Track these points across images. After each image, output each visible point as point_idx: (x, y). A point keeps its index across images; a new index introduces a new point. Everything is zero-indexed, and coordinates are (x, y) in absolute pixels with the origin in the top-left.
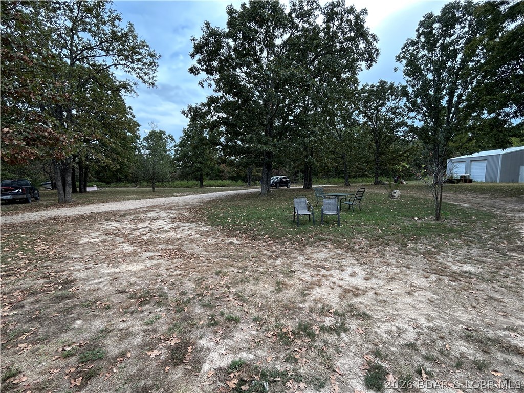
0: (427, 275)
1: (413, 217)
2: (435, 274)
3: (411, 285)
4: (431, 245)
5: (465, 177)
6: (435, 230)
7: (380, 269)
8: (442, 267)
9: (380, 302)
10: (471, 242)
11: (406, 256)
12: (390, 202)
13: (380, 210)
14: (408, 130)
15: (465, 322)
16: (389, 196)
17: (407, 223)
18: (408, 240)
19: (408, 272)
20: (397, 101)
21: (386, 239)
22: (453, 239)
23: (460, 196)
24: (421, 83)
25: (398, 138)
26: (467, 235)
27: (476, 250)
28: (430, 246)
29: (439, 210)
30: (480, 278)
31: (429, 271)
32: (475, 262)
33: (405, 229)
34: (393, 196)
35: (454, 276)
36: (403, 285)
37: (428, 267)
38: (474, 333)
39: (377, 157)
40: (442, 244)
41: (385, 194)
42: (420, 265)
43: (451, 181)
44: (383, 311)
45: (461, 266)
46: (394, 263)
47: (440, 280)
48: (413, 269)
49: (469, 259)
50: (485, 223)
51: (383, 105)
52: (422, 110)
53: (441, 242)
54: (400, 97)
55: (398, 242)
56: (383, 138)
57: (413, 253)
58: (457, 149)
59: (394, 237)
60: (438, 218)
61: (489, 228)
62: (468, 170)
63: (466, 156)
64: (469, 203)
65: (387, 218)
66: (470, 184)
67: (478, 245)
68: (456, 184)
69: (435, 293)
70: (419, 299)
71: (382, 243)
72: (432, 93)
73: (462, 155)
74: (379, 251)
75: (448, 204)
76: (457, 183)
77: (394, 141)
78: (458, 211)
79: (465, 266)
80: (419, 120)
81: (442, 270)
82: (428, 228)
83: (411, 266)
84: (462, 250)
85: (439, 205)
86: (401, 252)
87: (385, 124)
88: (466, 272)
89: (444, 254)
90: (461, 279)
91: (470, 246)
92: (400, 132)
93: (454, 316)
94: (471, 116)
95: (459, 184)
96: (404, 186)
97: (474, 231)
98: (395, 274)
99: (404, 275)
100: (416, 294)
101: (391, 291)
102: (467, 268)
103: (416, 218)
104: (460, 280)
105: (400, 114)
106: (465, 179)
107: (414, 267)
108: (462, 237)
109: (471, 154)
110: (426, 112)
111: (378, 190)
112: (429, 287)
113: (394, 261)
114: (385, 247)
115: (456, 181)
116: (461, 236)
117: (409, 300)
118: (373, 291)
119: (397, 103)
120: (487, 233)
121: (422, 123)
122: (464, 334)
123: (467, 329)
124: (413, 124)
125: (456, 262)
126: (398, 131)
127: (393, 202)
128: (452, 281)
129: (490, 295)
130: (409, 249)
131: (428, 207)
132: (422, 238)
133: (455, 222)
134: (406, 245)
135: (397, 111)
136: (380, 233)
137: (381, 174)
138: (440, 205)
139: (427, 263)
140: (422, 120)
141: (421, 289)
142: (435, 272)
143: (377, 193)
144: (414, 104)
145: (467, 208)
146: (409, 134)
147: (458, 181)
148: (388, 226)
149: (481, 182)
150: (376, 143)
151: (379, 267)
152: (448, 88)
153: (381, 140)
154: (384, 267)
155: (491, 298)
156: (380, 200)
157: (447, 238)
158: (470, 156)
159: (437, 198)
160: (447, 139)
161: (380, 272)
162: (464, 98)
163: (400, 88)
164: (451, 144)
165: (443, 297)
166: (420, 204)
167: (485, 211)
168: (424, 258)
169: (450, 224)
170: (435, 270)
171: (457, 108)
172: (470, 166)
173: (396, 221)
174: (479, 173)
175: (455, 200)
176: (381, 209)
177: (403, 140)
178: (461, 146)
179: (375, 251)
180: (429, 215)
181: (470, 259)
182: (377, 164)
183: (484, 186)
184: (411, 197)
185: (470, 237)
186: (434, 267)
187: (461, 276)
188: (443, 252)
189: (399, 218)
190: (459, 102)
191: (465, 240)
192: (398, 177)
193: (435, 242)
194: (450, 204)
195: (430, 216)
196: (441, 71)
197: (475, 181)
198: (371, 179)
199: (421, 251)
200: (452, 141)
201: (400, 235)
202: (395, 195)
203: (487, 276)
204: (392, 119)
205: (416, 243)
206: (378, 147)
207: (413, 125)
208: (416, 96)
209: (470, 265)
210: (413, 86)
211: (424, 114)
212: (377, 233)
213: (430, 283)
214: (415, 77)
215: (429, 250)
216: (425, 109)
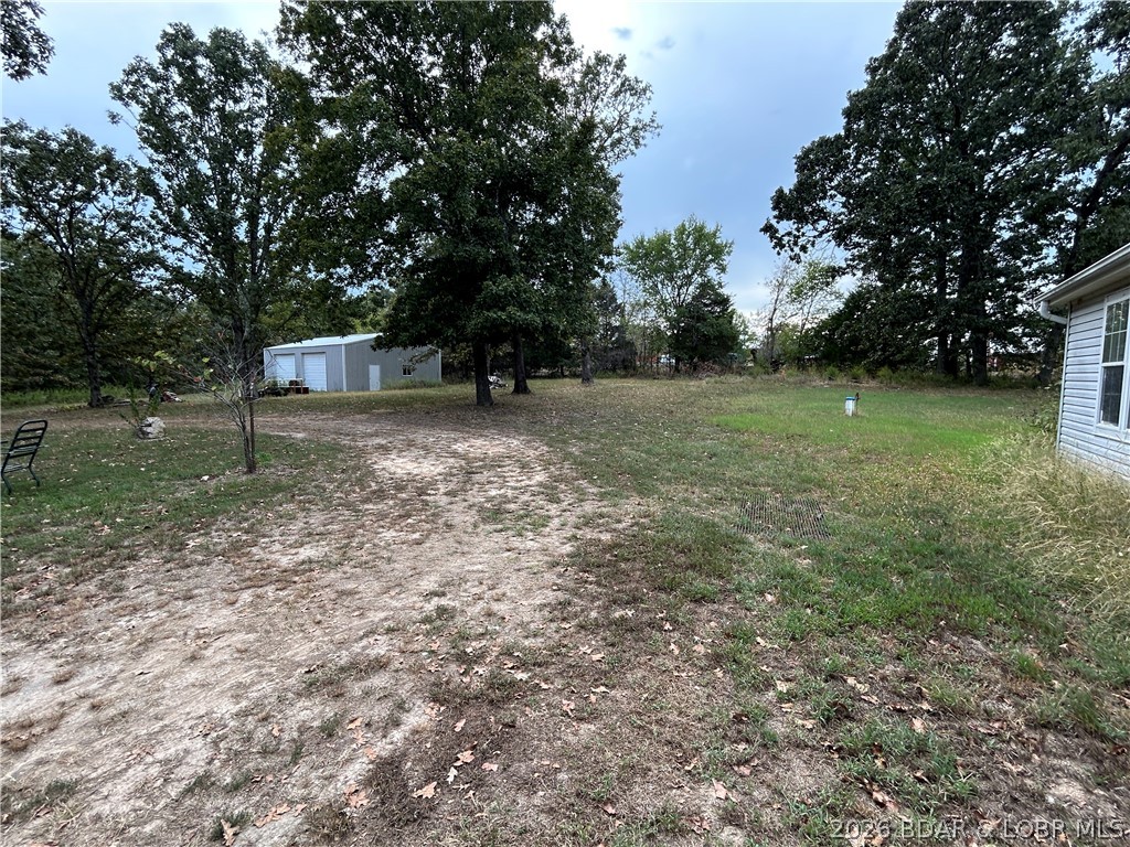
0: (232, 597)
1: (199, 477)
2: (250, 588)
3: (199, 637)
4: (240, 530)
5: (296, 383)
6: (245, 495)
7: (109, 633)
8: (263, 568)
9: (112, 721)
10: (309, 502)
11: (184, 573)
12: (139, 449)
13: (106, 473)
14: (168, 275)
15: (305, 660)
16: (135, 435)
17: (185, 492)
18: (188, 531)
19: (189, 608)
20: (130, 198)
21: (126, 547)
22: (281, 505)
23: (291, 419)
24: (185, 175)
25: (147, 292)
26: (303, 491)
27: (318, 515)
28: (237, 530)
29: (251, 451)
30: (327, 564)
31: (237, 587)
32: (317, 537)
33: (179, 507)
34: (146, 434)
35: (285, 579)
36: (178, 646)
37: (235, 578)
38: (320, 672)
39: (89, 334)
40: (260, 522)
41: (123, 431)
42: (219, 580)
43: (274, 391)
44: (119, 744)
45: (296, 554)
46: (151, 599)
47: (258, 596)
48: (201, 596)
49: (310, 536)
50: (329, 464)
51: (87, 198)
52: (197, 236)
53: (259, 517)
54: (138, 191)
55: (162, 542)
56: (99, 285)
57: (200, 558)
58: (277, 329)
59: (149, 535)
60: (251, 468)
61: (334, 470)
62: (300, 369)
63: (292, 345)
64: (304, 430)
65: (129, 490)
66: (305, 396)
67: (321, 506)
68: (283, 398)
69: (251, 629)
70: (218, 658)
71: (114, 560)
72: (213, 205)
73: (285, 342)
74: (102, 587)
75: (270, 437)
76: (285, 395)
77: (137, 297)
78: (287, 449)
79: (302, 550)
80: (194, 258)
81: (262, 575)
82: (232, 494)
83: (196, 591)
84: (297, 522)
85: (250, 441)
86: (168, 566)
87: (100, 251)
88: (303, 562)
89: (266, 540)
90: (296, 579)
91: (309, 509)
92: (150, 279)
93: (286, 658)
94: (291, 270)
95: (289, 397)
96: (177, 408)
97: (313, 480)
98: (154, 627)
99: (180, 618)
100: (208, 653)
101: (142, 677)
102: (306, 552)
103: (206, 478)
104: (295, 582)
105: (141, 233)
106: (297, 388)
107: (203, 591)
108: (297, 497)
109: (300, 341)
110: (206, 243)
111: (102, 421)
112: (237, 622)
113: (151, 597)
114: (124, 567)
115: (283, 392)
116: (293, 496)
117: (194, 674)
118: (87, 704)
119: (130, 204)
120: (331, 481)
121: (201, 266)
122: (304, 685)
123: (309, 672)
124: (179, 264)
125: (287, 547)
126: (143, 275)
127: (147, 447)
128: (281, 590)
129: (340, 589)
130: (192, 553)
131: (231, 449)
132: (220, 518)
133: (284, 470)
134: (183, 545)
135: (134, 223)
136: (108, 535)
137: (109, 380)
138: (253, 442)
139: (232, 571)
140: (200, 260)
141: (220, 634)
142: (249, 583)
143: (97, 431)
144: (177, 218)
145: (302, 441)
146: (174, 286)
147: (287, 391)
148: (132, 512)
149: (322, 392)
150: (80, 294)
151: (106, 629)
152: (245, 206)
153: (96, 292)
154: (122, 622)
155: (342, 593)
156: (108, 446)
157: (269, 506)
158: (298, 345)
159: (244, 428)
160: (257, 308)
161: (110, 640)
162: (276, 234)
163: (134, 171)
164: (265, 318)
165: (266, 631)
166: (216, 443)
167: (328, 442)
168: (226, 562)
169: (274, 476)
170: (249, 579)
171: (266, 249)
172: (303, 362)
173: (154, 492)
174: (317, 377)
175: (282, 428)
176: (111, 470)
177: (160, 299)
178: (283, 326)
179: (91, 587)
180: (235, 464)
181: (310, 534)
182: (92, 353)
183: (325, 399)
184: (192, 431)
185: (308, 494)
186: (248, 573)
187: (296, 572)
188: (264, 536)
189: (163, 484)
190: (269, 240)
191: (300, 501)
192: (160, 387)
193: (246, 520)
194: (273, 436)
195: (235, 467)
196: (227, 165)
197: (312, 391)
198: (78, 394)
199: (219, 548)
200: (266, 313)
201: (166, 525)
202: (149, 430)
203: (335, 557)
204: (122, 242)
205: (206, 534)
206: (89, 309)
207: (181, 267)
208: (180, 203)
209: (309, 546)
210: (168, 177)
211: (203, 247)
212: (98, 538)
213: (240, 612)
214: (170, 156)
215: (237, 541)
216: (205, 237)
